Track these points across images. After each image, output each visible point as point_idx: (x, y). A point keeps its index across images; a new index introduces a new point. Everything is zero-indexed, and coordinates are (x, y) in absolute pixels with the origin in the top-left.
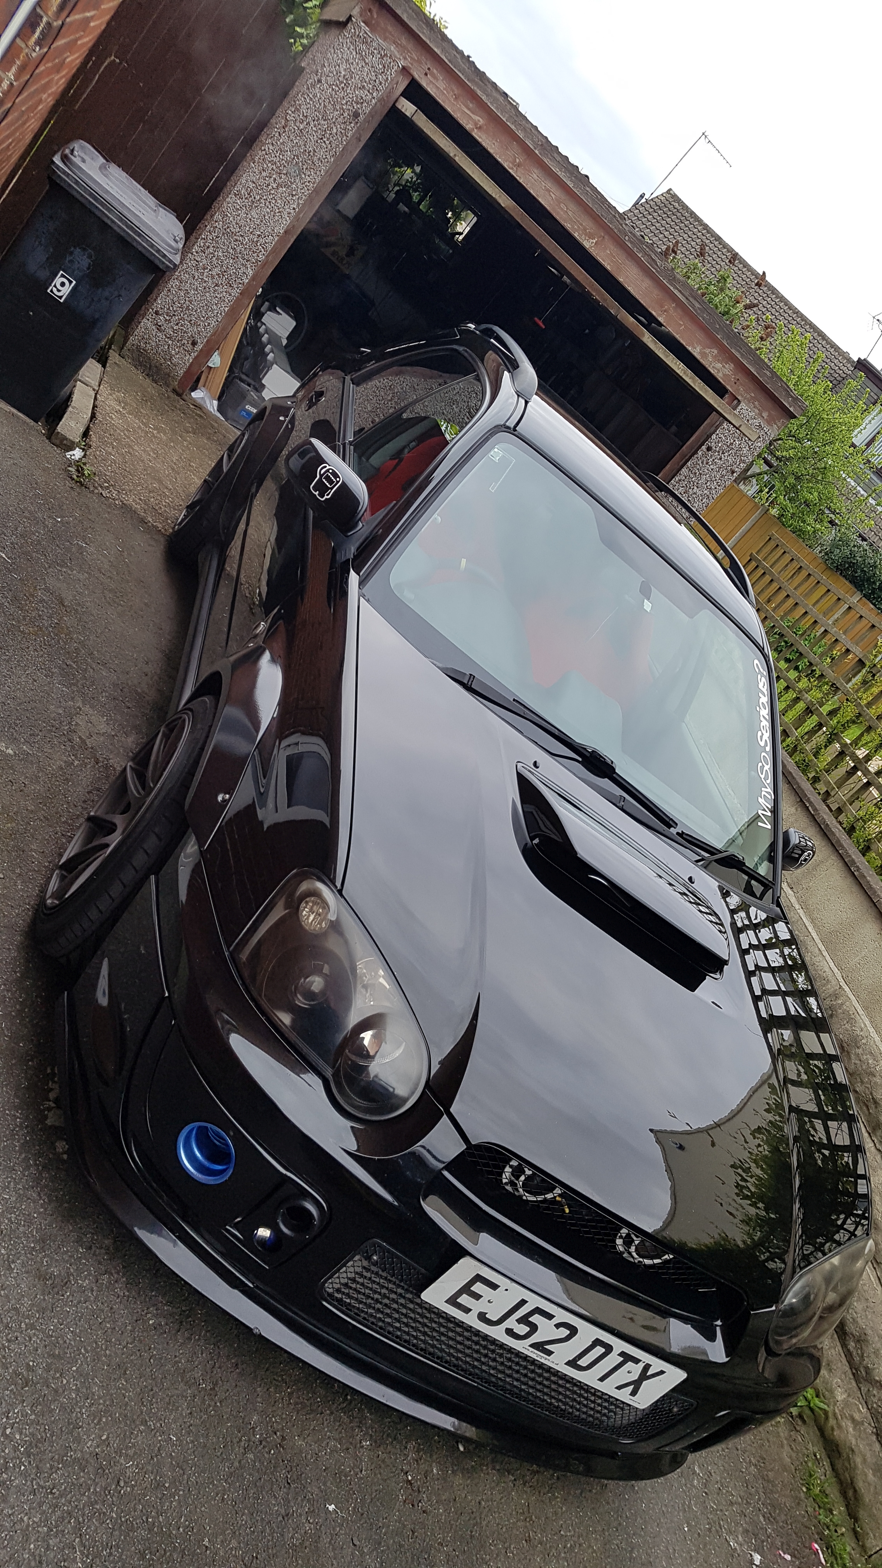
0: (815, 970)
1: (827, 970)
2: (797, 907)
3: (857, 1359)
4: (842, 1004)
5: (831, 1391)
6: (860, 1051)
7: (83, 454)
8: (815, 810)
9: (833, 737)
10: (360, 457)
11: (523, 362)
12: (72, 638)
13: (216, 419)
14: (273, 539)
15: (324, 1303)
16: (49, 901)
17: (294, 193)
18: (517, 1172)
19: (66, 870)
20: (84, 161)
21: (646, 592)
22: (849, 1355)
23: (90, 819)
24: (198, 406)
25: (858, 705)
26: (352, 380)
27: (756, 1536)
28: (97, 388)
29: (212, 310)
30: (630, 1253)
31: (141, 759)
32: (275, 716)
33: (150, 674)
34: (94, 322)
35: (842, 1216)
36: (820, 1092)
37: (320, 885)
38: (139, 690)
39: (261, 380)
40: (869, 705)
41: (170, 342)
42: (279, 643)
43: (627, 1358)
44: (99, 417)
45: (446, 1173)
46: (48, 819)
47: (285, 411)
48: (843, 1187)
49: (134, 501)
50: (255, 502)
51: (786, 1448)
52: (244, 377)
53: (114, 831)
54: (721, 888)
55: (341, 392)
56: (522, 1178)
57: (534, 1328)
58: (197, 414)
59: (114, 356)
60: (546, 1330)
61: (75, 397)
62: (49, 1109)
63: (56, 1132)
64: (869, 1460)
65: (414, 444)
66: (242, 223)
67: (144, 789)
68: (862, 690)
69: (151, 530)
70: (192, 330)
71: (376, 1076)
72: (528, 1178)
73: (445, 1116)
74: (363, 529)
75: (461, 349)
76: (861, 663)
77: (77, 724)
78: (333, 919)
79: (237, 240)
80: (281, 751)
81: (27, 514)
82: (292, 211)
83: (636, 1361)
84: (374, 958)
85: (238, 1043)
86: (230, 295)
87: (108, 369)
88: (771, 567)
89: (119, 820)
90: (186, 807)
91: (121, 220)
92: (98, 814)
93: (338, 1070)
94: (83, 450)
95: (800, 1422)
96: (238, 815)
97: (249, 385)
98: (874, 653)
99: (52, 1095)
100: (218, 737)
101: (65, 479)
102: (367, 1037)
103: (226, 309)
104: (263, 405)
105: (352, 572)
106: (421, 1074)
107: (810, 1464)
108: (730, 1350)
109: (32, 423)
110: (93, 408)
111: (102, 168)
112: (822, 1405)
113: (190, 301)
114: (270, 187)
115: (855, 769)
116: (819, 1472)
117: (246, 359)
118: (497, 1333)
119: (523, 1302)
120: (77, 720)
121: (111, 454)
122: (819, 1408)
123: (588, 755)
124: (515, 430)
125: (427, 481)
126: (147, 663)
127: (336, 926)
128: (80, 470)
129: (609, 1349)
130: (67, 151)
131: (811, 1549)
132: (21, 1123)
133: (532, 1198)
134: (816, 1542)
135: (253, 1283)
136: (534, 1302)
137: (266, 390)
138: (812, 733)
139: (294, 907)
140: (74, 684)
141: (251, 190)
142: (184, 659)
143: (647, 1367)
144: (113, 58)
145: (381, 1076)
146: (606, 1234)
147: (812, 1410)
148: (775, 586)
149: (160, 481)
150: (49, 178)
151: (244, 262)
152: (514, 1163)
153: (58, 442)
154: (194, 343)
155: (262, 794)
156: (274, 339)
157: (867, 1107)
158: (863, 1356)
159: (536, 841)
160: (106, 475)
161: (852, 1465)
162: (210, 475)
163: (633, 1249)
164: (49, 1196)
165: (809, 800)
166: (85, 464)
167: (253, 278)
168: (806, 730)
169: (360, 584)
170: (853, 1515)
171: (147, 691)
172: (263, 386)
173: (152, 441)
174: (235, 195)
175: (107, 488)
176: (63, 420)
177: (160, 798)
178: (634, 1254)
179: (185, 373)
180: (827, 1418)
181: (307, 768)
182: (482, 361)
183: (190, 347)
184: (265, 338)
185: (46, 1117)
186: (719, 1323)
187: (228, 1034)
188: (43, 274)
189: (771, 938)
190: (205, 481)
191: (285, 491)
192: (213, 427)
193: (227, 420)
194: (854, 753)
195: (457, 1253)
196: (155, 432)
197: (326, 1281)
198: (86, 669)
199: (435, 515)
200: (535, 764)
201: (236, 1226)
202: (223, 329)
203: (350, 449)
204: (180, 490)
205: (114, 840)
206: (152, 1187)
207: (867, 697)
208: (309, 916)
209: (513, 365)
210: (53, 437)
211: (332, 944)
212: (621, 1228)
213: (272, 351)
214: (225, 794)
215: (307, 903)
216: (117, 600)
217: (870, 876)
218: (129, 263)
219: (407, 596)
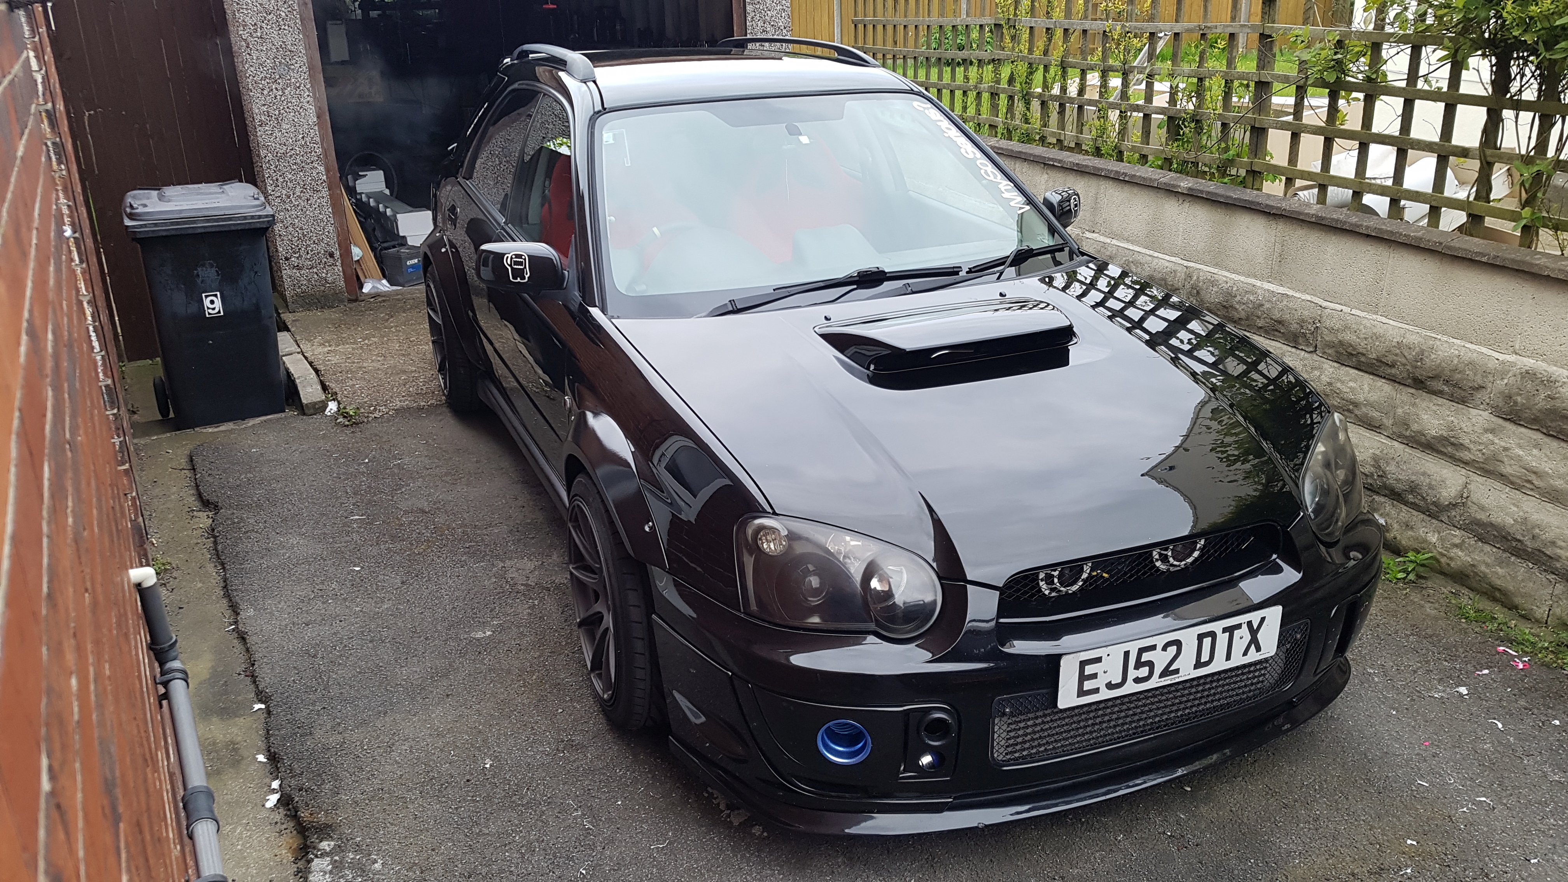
0: (1159, 272)
1: (1167, 264)
2: (1108, 240)
3: (1422, 503)
4: (1198, 278)
5: (1425, 541)
6: (1238, 298)
7: (336, 403)
8: (1060, 161)
9: (1027, 99)
10: (521, 227)
11: (566, 55)
12: (454, 529)
13: (397, 293)
14: (517, 336)
15: (1005, 768)
16: (605, 696)
17: (298, 85)
18: (1049, 579)
19: (598, 669)
20: (145, 206)
21: (794, 132)
22: (1414, 506)
23: (580, 625)
24: (376, 296)
25: (1023, 59)
26: (464, 178)
27: (1450, 677)
28: (299, 350)
29: (322, 220)
30: (1172, 565)
31: (576, 557)
32: (633, 450)
33: (525, 504)
34: (257, 308)
35: (1308, 416)
36: (1237, 352)
37: (758, 521)
38: (529, 521)
39: (398, 235)
40: (1031, 51)
41: (315, 270)
42: (590, 401)
43: (1230, 630)
44: (321, 368)
45: (1002, 620)
46: (554, 652)
47: (440, 243)
48: (1295, 397)
49: (400, 401)
50: (482, 323)
51: (1428, 605)
52: (385, 245)
53: (603, 617)
54: (1042, 280)
55: (463, 192)
56: (1056, 580)
57: (1150, 664)
58: (380, 302)
59: (287, 317)
60: (1160, 659)
61: (292, 370)
62: (729, 816)
63: (745, 826)
64: (1489, 561)
65: (547, 183)
66: (283, 140)
67: (596, 574)
68: (1016, 45)
69: (431, 410)
70: (321, 248)
71: (904, 603)
72: (1060, 577)
73: (968, 586)
74: (570, 275)
75: (516, 86)
76: (998, 26)
77: (512, 579)
78: (786, 533)
79: (291, 156)
80: (658, 467)
81: (343, 477)
82: (309, 99)
83: (1239, 626)
84: (834, 533)
85: (799, 660)
86: (323, 197)
87: (293, 330)
88: (874, 16)
89: (599, 607)
90: (632, 554)
91: (208, 221)
92: (582, 617)
93: (877, 620)
94: (334, 400)
95: (1423, 581)
96: (670, 533)
97: (394, 247)
98: (1000, 11)
99: (722, 807)
100: (610, 496)
101: (342, 431)
102: (875, 584)
103: (330, 210)
104: (422, 253)
105: (590, 309)
106: (931, 578)
107: (1453, 602)
108: (1297, 568)
109: (283, 415)
110: (311, 366)
111: (161, 198)
112: (1426, 556)
113: (301, 229)
114: (278, 97)
115: (1062, 106)
116: (1464, 601)
117: (374, 230)
118: (1131, 687)
119: (1127, 654)
120: (509, 575)
121: (354, 385)
122: (1426, 559)
123: (857, 279)
124: (605, 109)
125: (581, 198)
126: (517, 499)
127: (792, 537)
128: (346, 416)
129: (1212, 635)
130: (128, 210)
131: (1498, 653)
132: (720, 839)
133: (1075, 588)
134: (1500, 646)
135: (950, 798)
136: (1133, 648)
137: (408, 239)
138: (1010, 108)
139: (755, 549)
140: (484, 556)
141: (268, 112)
142: (537, 471)
143: (1250, 624)
144: (87, 113)
145: (908, 600)
146: (1144, 567)
147: (1423, 565)
148: (890, 29)
149: (404, 372)
150: (134, 239)
151: (310, 166)
152: (1042, 575)
153: (312, 411)
154: (332, 255)
155: (671, 504)
156: (378, 197)
157: (1277, 330)
158: (1424, 498)
159: (872, 367)
160: (365, 402)
161: (1481, 574)
162: (432, 336)
163: (1171, 560)
164: (778, 865)
165: (1050, 159)
166: (345, 408)
167: (328, 170)
168: (1005, 111)
169: (603, 312)
170: (1512, 607)
171: (534, 517)
172: (404, 237)
173: (370, 350)
174: (261, 126)
175: (375, 409)
176: (301, 393)
177: (611, 565)
178: (1176, 563)
179: (345, 281)
180: (1438, 561)
181: (683, 463)
182: (539, 81)
183: (331, 260)
184: (372, 203)
185: (731, 822)
186: (1274, 556)
187: (788, 660)
188: (193, 308)
189: (1109, 282)
190: (433, 342)
191: (493, 297)
192: (398, 300)
193: (404, 287)
194: (1051, 95)
195: (1054, 661)
196: (366, 341)
197: (992, 753)
198: (482, 539)
199: (608, 218)
200: (826, 318)
201: (905, 771)
202: (341, 225)
203: (510, 228)
204: (422, 365)
205: (609, 621)
206: (832, 796)
207: (1024, 47)
208: (770, 546)
209: (561, 64)
210: (306, 411)
211: (800, 549)
212: (1151, 554)
213: (386, 207)
214: (648, 523)
215: (760, 539)
216: (456, 477)
217: (1138, 171)
218: (240, 245)
219: (642, 289)
